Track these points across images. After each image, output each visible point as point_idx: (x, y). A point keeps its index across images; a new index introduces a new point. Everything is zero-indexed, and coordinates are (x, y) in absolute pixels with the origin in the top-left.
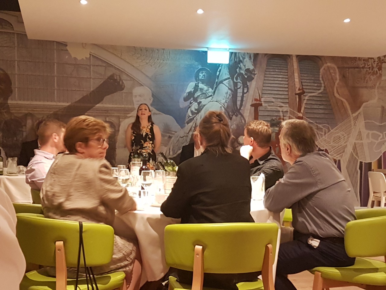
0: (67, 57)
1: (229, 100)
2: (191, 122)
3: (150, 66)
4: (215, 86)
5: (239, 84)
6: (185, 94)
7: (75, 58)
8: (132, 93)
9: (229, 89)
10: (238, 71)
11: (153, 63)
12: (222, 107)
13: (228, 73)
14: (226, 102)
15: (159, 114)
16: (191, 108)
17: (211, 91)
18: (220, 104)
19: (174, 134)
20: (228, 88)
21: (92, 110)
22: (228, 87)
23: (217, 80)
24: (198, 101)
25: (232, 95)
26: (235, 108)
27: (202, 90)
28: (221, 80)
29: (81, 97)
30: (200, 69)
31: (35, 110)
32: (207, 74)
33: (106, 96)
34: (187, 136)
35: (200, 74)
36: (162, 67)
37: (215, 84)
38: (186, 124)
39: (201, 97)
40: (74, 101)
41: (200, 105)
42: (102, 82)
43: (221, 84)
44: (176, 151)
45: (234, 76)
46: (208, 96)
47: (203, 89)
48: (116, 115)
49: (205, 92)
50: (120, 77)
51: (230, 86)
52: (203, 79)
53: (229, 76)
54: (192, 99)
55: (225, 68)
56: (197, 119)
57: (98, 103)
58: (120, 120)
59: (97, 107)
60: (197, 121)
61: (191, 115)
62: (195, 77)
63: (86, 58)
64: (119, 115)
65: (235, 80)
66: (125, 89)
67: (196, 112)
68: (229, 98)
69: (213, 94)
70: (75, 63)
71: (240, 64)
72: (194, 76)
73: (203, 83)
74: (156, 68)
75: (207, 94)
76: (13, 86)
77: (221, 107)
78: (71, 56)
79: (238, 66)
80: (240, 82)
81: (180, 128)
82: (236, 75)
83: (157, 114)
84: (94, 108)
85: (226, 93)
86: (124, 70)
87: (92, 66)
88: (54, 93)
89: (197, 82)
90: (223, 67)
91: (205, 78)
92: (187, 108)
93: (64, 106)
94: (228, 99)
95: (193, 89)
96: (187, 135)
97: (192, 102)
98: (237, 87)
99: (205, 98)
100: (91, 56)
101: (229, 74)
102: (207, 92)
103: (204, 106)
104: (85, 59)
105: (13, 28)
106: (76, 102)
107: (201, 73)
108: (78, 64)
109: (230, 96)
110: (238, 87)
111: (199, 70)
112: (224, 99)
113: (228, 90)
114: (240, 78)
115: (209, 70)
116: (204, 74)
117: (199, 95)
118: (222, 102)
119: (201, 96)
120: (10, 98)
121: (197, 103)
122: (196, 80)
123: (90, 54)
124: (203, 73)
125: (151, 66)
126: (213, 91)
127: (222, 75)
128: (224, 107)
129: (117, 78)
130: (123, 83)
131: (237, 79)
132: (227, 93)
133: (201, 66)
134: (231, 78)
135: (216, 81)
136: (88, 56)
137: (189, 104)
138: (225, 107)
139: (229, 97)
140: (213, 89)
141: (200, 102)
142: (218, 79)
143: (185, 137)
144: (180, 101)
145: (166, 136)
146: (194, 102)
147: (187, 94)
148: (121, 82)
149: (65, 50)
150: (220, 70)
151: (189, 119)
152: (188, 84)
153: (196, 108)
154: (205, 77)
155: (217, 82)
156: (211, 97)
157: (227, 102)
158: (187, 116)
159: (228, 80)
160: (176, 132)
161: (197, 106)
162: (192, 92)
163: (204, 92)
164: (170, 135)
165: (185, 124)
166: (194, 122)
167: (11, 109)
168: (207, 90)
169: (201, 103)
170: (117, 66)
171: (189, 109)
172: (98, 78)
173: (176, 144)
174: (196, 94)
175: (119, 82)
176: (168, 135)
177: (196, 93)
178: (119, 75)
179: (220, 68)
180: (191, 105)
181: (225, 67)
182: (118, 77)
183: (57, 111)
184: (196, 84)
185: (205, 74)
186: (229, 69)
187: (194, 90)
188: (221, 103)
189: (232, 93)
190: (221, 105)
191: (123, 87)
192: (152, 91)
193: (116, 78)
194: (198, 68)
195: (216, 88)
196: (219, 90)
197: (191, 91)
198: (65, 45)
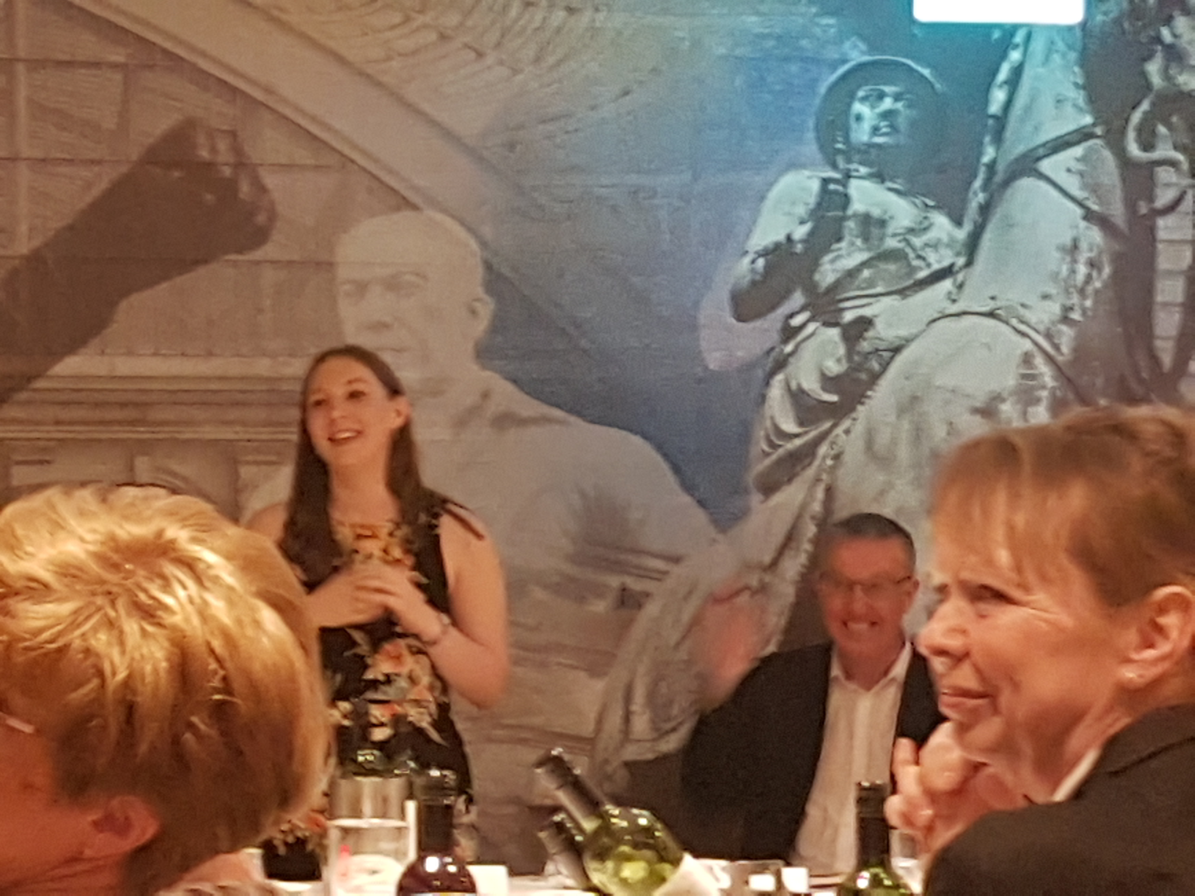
1: (1096, 302)
2: (790, 481)
3: (473, 55)
4: (981, 197)
5: (1164, 174)
6: (747, 260)
8: (330, 266)
9: (1089, 216)
10: (1157, 81)
11: (493, 37)
12: (1039, 361)
13: (1080, 97)
14: (1065, 319)
16: (790, 369)
17: (945, 239)
18: (1024, 334)
19: (661, 576)
20: (1079, 211)
21: (29, 403)
22: (1080, 204)
23: (989, 154)
24: (848, 316)
25: (1117, 259)
26: (1143, 362)
27: (875, 231)
28: (1021, 149)
30: (861, 66)
32: (909, 106)
33: (126, 292)
34: (763, 589)
35: (858, 107)
36: (559, 63)
37: (978, 184)
38: (756, 498)
39: (871, 283)
41: (865, 346)
42: (103, 185)
43: (1026, 183)
44: (675, 710)
45: (1127, 120)
46: (922, 274)
47: (882, 223)
48: (210, 433)
49: (901, 245)
50: (237, 150)
51: (1094, 189)
52: (879, 146)
53: (1088, 120)
54: (798, 299)
55: (1056, 58)
56: (837, 457)
58: (246, 472)
60: (841, 472)
61: (789, 426)
62: (817, 128)
64: (227, 434)
65: (1134, 150)
66: (276, 236)
67: (834, 398)
68: (1090, 289)
69: (961, 261)
71: (1168, 21)
72: (811, 123)
73: (879, 177)
74: (515, 72)
75: (916, 263)
77: (1027, 359)
79: (1158, 40)
80: (1173, 163)
81: (712, 532)
82: (1145, 106)
83: (523, 422)
85: (1062, 249)
86: (268, 91)
87: (20, 68)
89: (834, 166)
90: (1038, 46)
91: (902, 139)
92: (760, 373)
94: (1082, 292)
95: (802, 222)
96: (767, 578)
97: (796, 321)
98: (1151, 198)
99: (903, 293)
101: (1091, 100)
102: (917, 241)
103: (896, 350)
107: (864, 99)
109: (1100, 271)
110: (1164, 198)
112: (1046, 297)
113: (1083, 224)
114: (1170, 126)
115: (926, 72)
116: (887, 103)
117: (852, 274)
118: (1032, 317)
119: (866, 273)
121: (834, 333)
122: (822, 148)
124: (881, 96)
125: (480, 55)
126: (961, 234)
127: (1028, 109)
128: (1050, 359)
129: (213, 150)
130: (262, 189)
131: (1147, 146)
132: (1076, 246)
133: (863, 46)
134: (1099, 131)
135: (986, 159)
137: (775, 337)
138: (1060, 359)
139: (1089, 279)
140: (958, 222)
141: (865, 323)
142: (998, 139)
143: (744, 599)
144: (702, 319)
145: (599, 591)
146: (811, 327)
147: (761, 263)
148: (245, 188)
150: (1018, 71)
151: (774, 457)
152: (771, 185)
153: (834, 368)
154: (894, 129)
155: (991, 167)
156: (947, 284)
157: (1076, 316)
158: (762, 433)
159: (1078, 151)
160: (676, 560)
161: (841, 350)
162: (799, 248)
163: (892, 243)
164: (635, 585)
165: (746, 491)
166: (818, 480)
168: (911, 231)
169: (870, 334)
170: (214, 60)
171: (780, 377)
172: (72, 161)
173: (682, 654)
174: (827, 258)
175: (232, 185)
176: (614, 581)
177: (827, 250)
178: (233, 134)
179: (1015, 56)
180: (789, 348)
181: (1051, 44)
182: (223, 145)
184: (825, 181)
185: (899, 105)
186: (1084, 61)
187: (812, 234)
188: (1023, 328)
189: (1117, 247)
190: (1027, 345)
191: (261, 219)
192: (483, 244)
193: (204, 154)
194: (844, 61)
195: (985, 210)
196: (1009, 225)
197: (789, 238)
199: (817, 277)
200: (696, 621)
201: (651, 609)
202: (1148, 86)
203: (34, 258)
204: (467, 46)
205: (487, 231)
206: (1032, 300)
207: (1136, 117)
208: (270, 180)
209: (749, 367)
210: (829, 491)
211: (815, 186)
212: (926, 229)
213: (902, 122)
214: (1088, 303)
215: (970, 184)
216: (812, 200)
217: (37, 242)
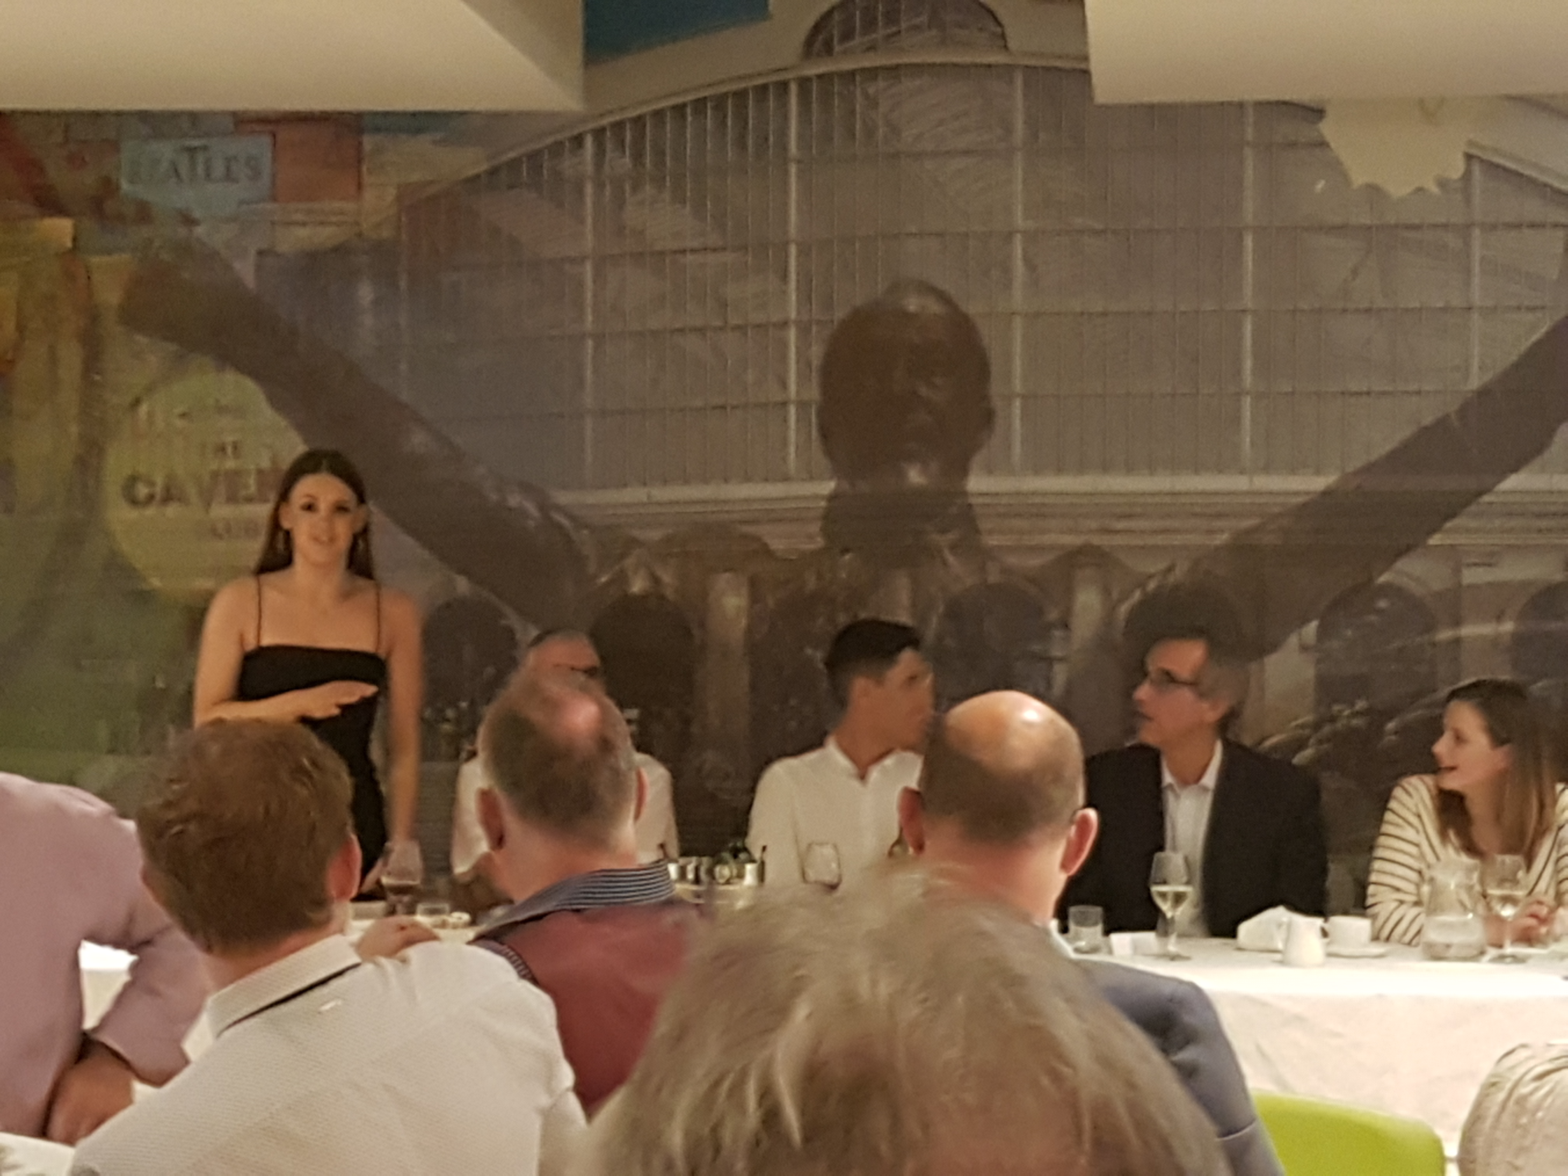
0: (1320, 185)
7: (1374, 191)
21: (1479, 515)
29: (1406, 432)
31: (1121, 525)
40: (1357, 462)
57: (1515, 469)
59: (1513, 492)
63: (1443, 184)
70: (1366, 220)
76: (996, 388)
78: (1345, 177)
84: (1486, 498)
87: (1477, 232)
88: (1237, 420)
100: (1477, 169)
104: (1434, 189)
105: (1003, 36)
106: (1369, 469)
108: (1396, 226)
120: (977, 461)
123: (1469, 157)
136: (1456, 169)
149: (1312, 145)
198: (1316, 113)
203: (1484, 393)
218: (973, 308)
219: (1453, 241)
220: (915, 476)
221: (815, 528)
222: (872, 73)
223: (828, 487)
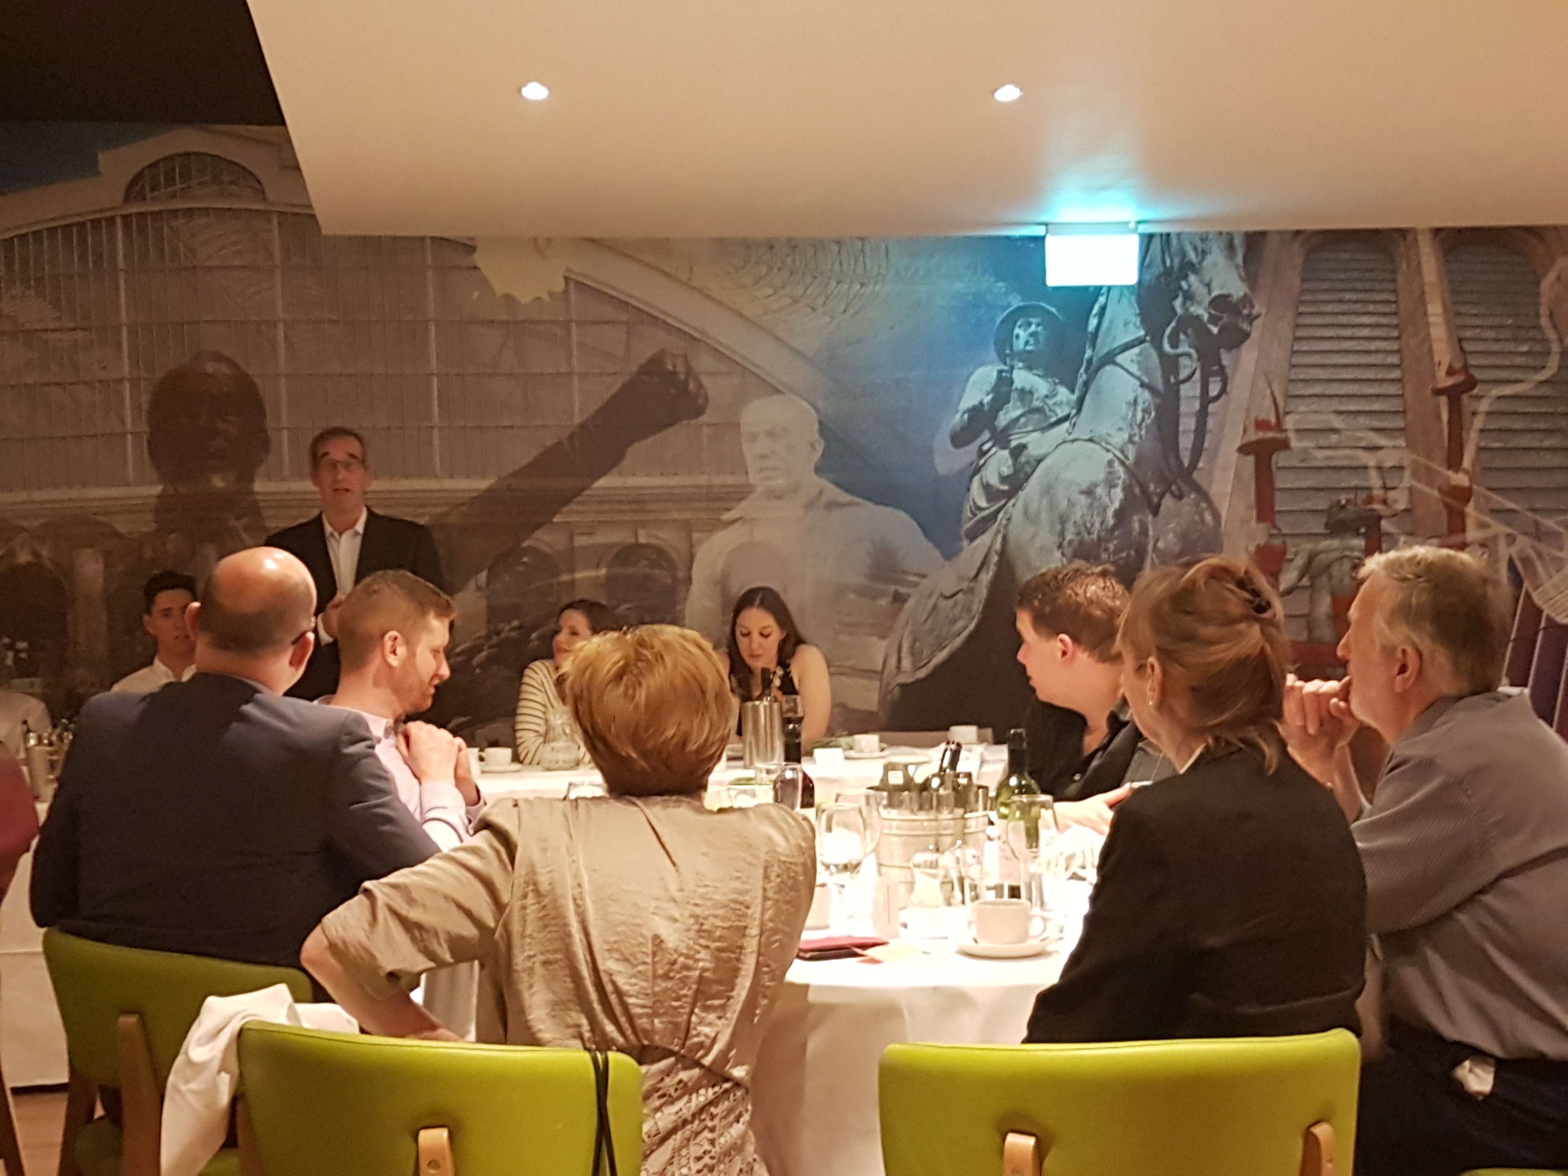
0: (476, 294)
1: (1146, 433)
2: (983, 533)
3: (809, 310)
4: (1084, 377)
5: (1184, 361)
6: (958, 416)
7: (508, 298)
8: (738, 426)
9: (1142, 385)
10: (1179, 310)
11: (820, 301)
12: (1117, 464)
13: (1138, 321)
14: (1131, 440)
15: (851, 504)
16: (983, 472)
17: (1065, 400)
18: (1108, 451)
19: (915, 585)
20: (1138, 383)
21: (582, 503)
22: (1138, 379)
23: (1088, 353)
24: (1013, 444)
25: (1158, 408)
26: (1173, 463)
27: (1028, 397)
28: (1106, 350)
29: (534, 452)
30: (1019, 309)
32: (1045, 329)
33: (631, 443)
34: (971, 591)
35: (1017, 331)
36: (856, 313)
37: (1082, 370)
38: (965, 542)
39: (1025, 425)
40: (509, 470)
41: (1023, 459)
42: (617, 386)
43: (1109, 368)
44: (924, 656)
45: (1164, 332)
46: (1053, 420)
47: (1031, 393)
48: (676, 516)
49: (1041, 404)
50: (687, 364)
51: (1146, 371)
52: (1030, 352)
53: (1142, 333)
54: (986, 435)
55: (1125, 301)
56: (1009, 519)
57: (603, 474)
58: (695, 536)
59: (598, 489)
60: (1011, 527)
61: (983, 503)
62: (995, 343)
63: (551, 294)
64: (688, 515)
65: (1167, 347)
66: (708, 410)
67: (1005, 488)
68: (1144, 425)
69: (1074, 412)
70: (506, 317)
71: (1186, 277)
72: (992, 341)
73: (1030, 368)
74: (833, 318)
75: (1049, 413)
76: (270, 423)
77: (1110, 464)
78: (490, 289)
79: (1181, 288)
80: (1189, 355)
81: (941, 559)
82: (1173, 324)
83: (842, 505)
84: (586, 493)
85: (1128, 403)
86: (702, 333)
87: (574, 325)
88: (430, 443)
89: (1005, 363)
90: (1114, 294)
91: (1041, 346)
92: (966, 476)
93: (470, 491)
94: (1140, 426)
95: (988, 394)
96: (972, 585)
97: (985, 447)
98: (1177, 374)
99: (1044, 430)
100: (572, 285)
101: (1143, 322)
102: (1050, 402)
103: (1039, 461)
104: (546, 297)
105: (263, 192)
106: (514, 474)
107: (1020, 327)
108: (524, 322)
109: (1150, 414)
110: (1184, 374)
111: (1011, 313)
112: (1120, 429)
113: (1140, 390)
114: (1186, 334)
115: (1053, 310)
116: (1033, 328)
117: (1017, 419)
118: (1113, 441)
119: (1023, 420)
120: (261, 471)
121: (1006, 453)
122: (999, 354)
123: (566, 279)
124: (1029, 324)
125: (814, 310)
126: (1074, 397)
127: (1109, 329)
128: (1123, 463)
129: (675, 367)
130: (700, 386)
131: (1174, 345)
132: (1136, 401)
133: (1019, 297)
134: (1148, 338)
135: (1087, 356)
136: (560, 286)
137: (974, 456)
138: (1127, 463)
139: (1143, 420)
140: (1072, 391)
141: (1022, 447)
142: (1094, 346)
143: (960, 596)
144: (935, 448)
145: (883, 594)
146: (994, 450)
147: (966, 416)
148: (692, 386)
149: (468, 268)
150: (1103, 308)
151: (975, 519)
152: (971, 373)
153: (1006, 471)
154: (1037, 342)
155: (1090, 361)
156: (1066, 425)
157: (1136, 439)
158: (968, 508)
159: (1136, 350)
160: (924, 576)
161: (1010, 462)
162: (986, 408)
163: (1036, 404)
164: (902, 590)
165: (960, 539)
166: (998, 531)
167: (266, 513)
168: (1047, 396)
169: (1025, 453)
170: (675, 318)
171: (977, 479)
172: (601, 374)
173: (927, 626)
174: (1001, 413)
175: (685, 384)
176: (892, 588)
177: (1001, 409)
178: (685, 357)
179: (1102, 300)
180: (982, 461)
181: (1121, 294)
182: (679, 362)
183: (445, 514)
184: (1000, 372)
185: (1039, 329)
186: (1140, 301)
187: (993, 400)
188: (1108, 447)
189: (1158, 401)
190: (1110, 456)
191: (701, 401)
192: (818, 411)
193: (670, 368)
194: (1009, 306)
195: (1087, 384)
196: (1099, 392)
197: (981, 403)
198: (469, 247)
199: (996, 423)
200: (935, 607)
201: (911, 602)
202: (1175, 313)
203: (583, 426)
204: (808, 306)
205: (820, 404)
206: (1113, 432)
207: (1168, 331)
208: (705, 381)
209: (961, 472)
210: (1005, 538)
211: (995, 375)
212: (1055, 395)
213: (1041, 338)
214: (1143, 432)
215: (1080, 369)
216: (993, 382)
217: (585, 417)
218: (252, 370)
219: (560, 332)
220: (218, 482)
221: (150, 517)
222: (174, 213)
223: (158, 489)
